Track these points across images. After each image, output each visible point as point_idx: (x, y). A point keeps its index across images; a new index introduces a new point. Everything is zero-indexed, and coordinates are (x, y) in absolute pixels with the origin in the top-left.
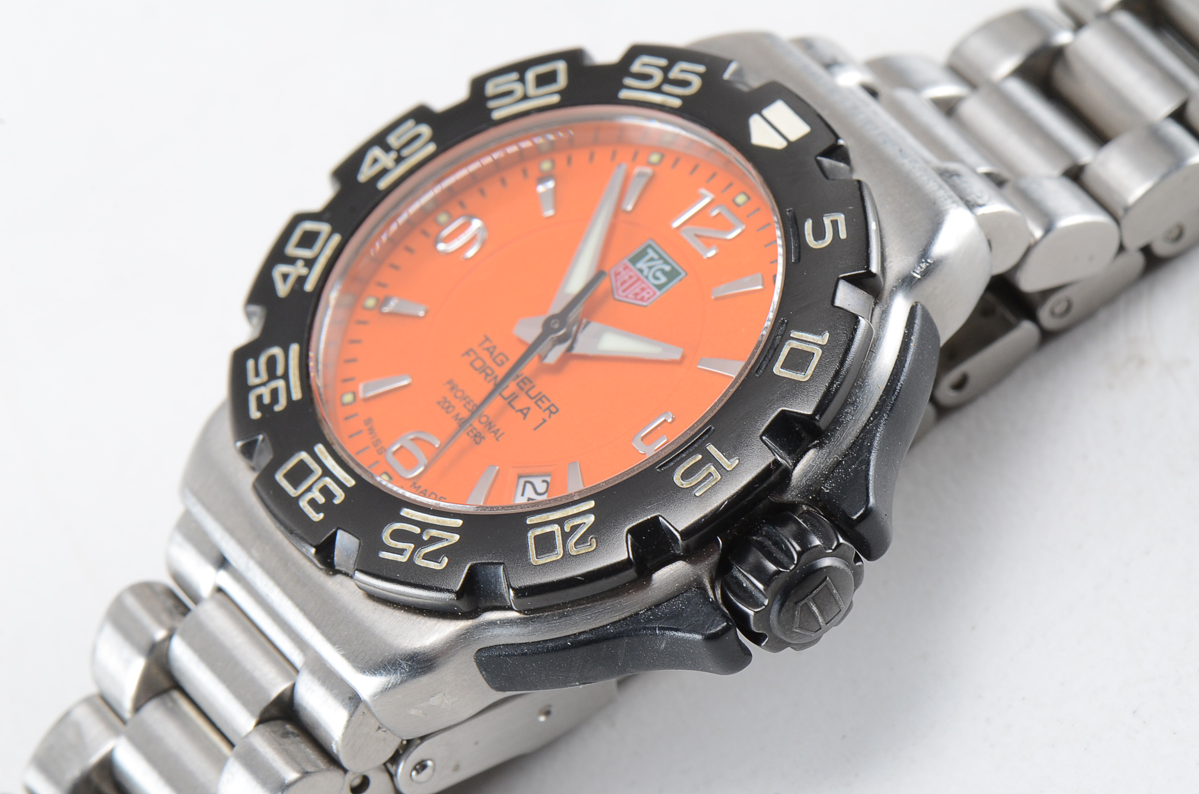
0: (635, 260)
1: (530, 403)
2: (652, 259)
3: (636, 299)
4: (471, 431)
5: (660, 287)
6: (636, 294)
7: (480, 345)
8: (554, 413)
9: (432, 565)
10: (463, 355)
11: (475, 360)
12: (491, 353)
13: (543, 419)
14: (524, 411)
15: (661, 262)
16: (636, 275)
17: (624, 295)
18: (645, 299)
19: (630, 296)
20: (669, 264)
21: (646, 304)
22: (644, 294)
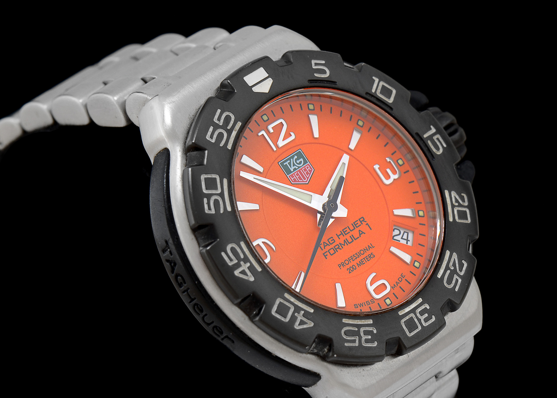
0: (289, 172)
1: (357, 230)
2: (290, 164)
3: (310, 174)
4: (367, 259)
5: (305, 162)
6: (307, 173)
7: (322, 250)
8: (364, 219)
9: (464, 268)
10: (326, 258)
11: (329, 253)
13: (366, 225)
14: (360, 233)
15: (292, 159)
16: (297, 172)
17: (307, 179)
18: (311, 169)
19: (308, 176)
20: (294, 156)
21: (313, 170)
22: (308, 170)
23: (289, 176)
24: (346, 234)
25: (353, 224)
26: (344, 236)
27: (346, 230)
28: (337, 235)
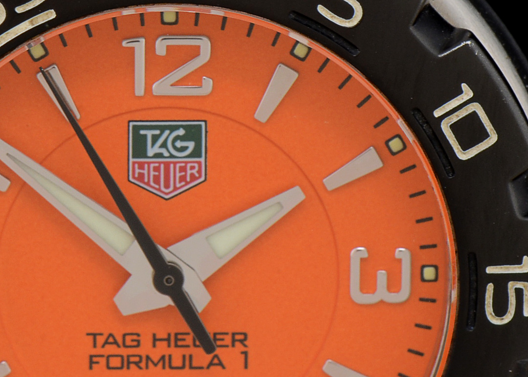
2: (155, 138)
3: (187, 183)
5: (196, 153)
6: (183, 178)
7: (95, 346)
8: (245, 339)
10: (91, 368)
11: (108, 362)
12: (115, 342)
13: (242, 353)
14: (214, 362)
15: (167, 132)
16: (160, 163)
17: (171, 189)
18: (197, 175)
19: (178, 185)
20: (177, 128)
21: (203, 179)
22: (189, 172)
23: (134, 163)
24: (176, 346)
25: (212, 334)
26: (169, 346)
27: (184, 337)
28: (154, 335)
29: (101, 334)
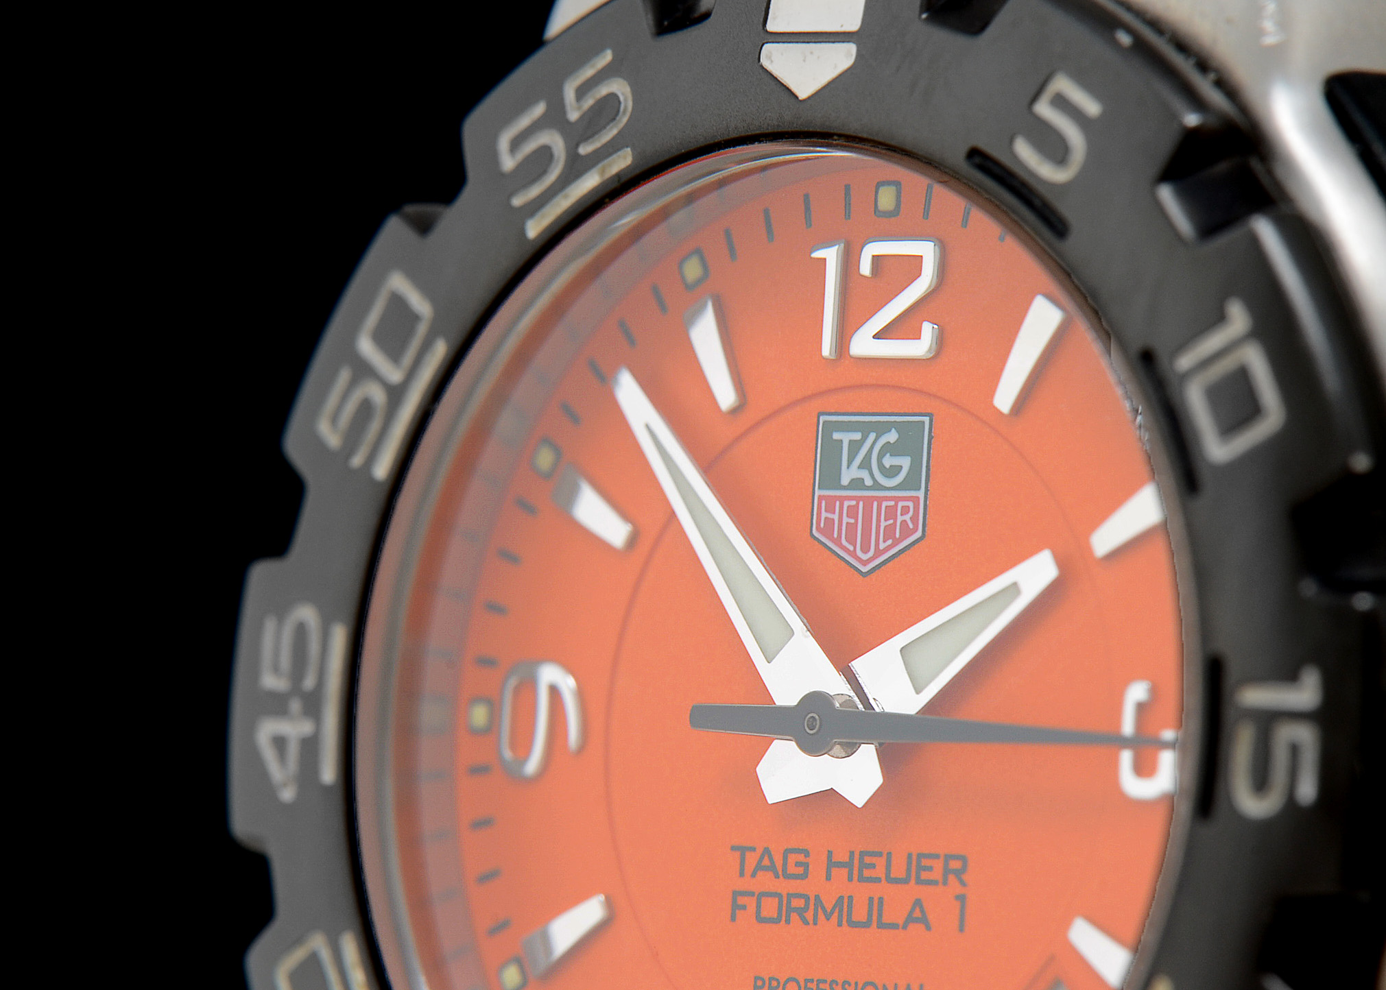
0: (831, 476)
1: (912, 892)
2: (855, 446)
3: (896, 542)
5: (911, 482)
6: (890, 532)
7: (742, 874)
8: (964, 869)
10: (733, 918)
11: (758, 907)
12: (772, 868)
13: (958, 898)
14: (915, 915)
15: (872, 436)
16: (858, 499)
17: (872, 553)
18: (911, 526)
19: (882, 546)
20: (887, 428)
21: (919, 534)
22: (900, 519)
23: (821, 499)
24: (862, 879)
25: (914, 857)
26: (850, 879)
27: (874, 860)
28: (830, 854)
29: (753, 849)
